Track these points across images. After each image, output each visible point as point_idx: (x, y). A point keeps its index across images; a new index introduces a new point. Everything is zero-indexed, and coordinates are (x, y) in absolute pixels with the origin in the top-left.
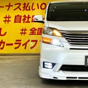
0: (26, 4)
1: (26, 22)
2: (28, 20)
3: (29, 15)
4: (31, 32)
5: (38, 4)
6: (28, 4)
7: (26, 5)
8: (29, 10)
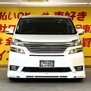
0: (2, 13)
1: (2, 32)
2: (4, 29)
3: (5, 25)
4: (7, 43)
5: (15, 14)
6: (5, 13)
7: (2, 15)
8: (6, 19)
